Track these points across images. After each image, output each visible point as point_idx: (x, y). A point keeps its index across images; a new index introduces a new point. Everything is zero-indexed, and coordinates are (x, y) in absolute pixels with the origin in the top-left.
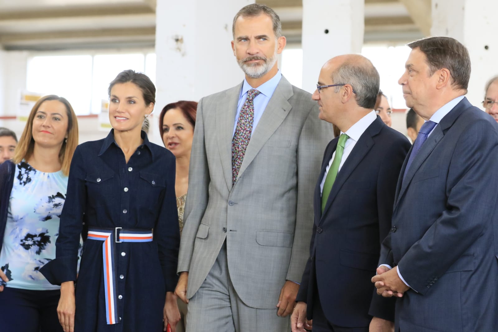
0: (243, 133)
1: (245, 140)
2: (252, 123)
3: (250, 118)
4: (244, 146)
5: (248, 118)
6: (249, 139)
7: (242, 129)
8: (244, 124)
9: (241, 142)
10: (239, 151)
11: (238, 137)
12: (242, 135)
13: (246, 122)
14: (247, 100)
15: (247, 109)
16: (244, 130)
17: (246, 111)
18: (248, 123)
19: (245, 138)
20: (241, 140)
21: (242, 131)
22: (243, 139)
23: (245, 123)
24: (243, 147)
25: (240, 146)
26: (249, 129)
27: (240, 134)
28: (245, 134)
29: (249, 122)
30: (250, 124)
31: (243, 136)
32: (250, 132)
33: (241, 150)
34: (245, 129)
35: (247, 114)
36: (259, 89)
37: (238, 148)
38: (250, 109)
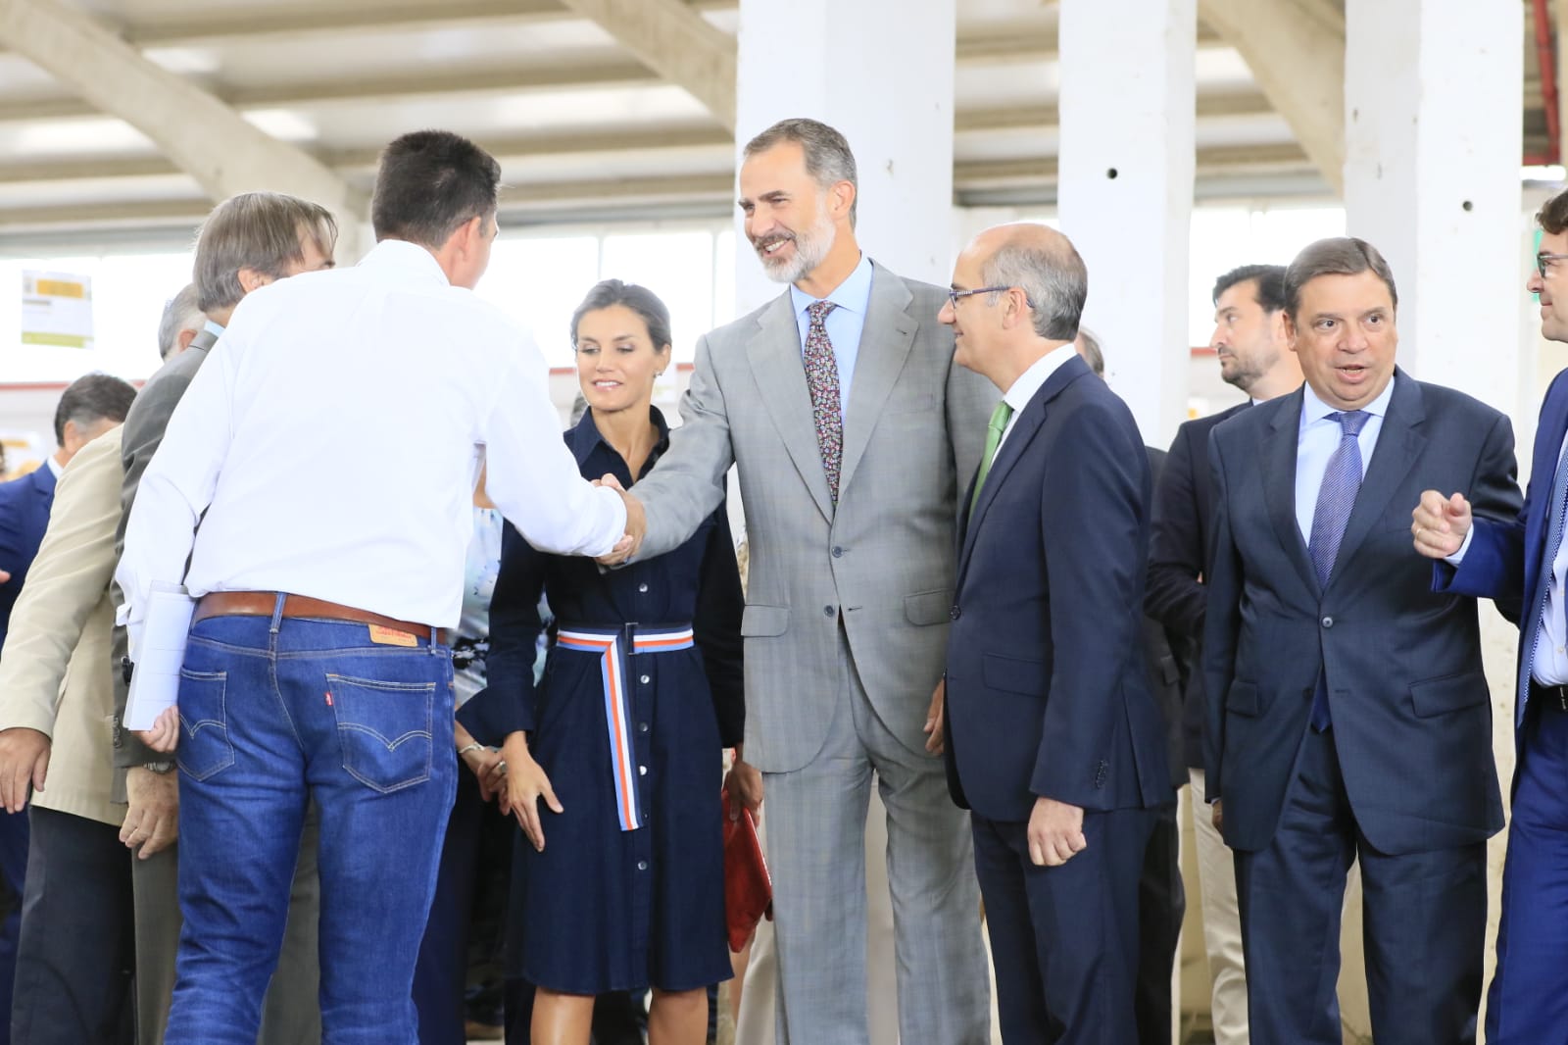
0: (822, 398)
1: (830, 412)
2: (836, 374)
3: (829, 364)
4: (833, 425)
5: (824, 365)
6: (839, 409)
8: (819, 379)
9: (824, 418)
10: (823, 439)
12: (821, 403)
13: (823, 373)
14: (813, 327)
15: (819, 346)
16: (822, 392)
17: (817, 349)
18: (827, 374)
19: (830, 408)
21: (819, 394)
22: (827, 411)
23: (821, 376)
24: (831, 429)
26: (833, 388)
27: (817, 403)
28: (827, 399)
29: (830, 372)
30: (832, 376)
31: (825, 405)
32: (837, 393)
33: (828, 437)
34: (825, 389)
35: (822, 356)
36: (832, 299)
38: (825, 345)
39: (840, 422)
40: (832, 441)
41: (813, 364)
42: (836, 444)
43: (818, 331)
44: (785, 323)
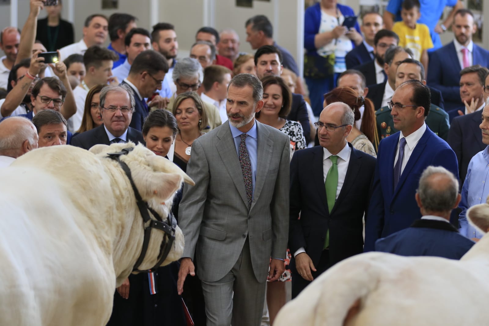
0: (246, 166)
2: (249, 158)
4: (249, 175)
5: (246, 155)
6: (251, 170)
8: (245, 160)
9: (247, 173)
12: (246, 168)
13: (246, 158)
18: (247, 159)
19: (249, 170)
20: (246, 171)
24: (249, 177)
25: (246, 176)
34: (247, 163)
35: (246, 153)
36: (248, 133)
39: (251, 174)
41: (243, 155)
43: (244, 144)
44: (229, 139)
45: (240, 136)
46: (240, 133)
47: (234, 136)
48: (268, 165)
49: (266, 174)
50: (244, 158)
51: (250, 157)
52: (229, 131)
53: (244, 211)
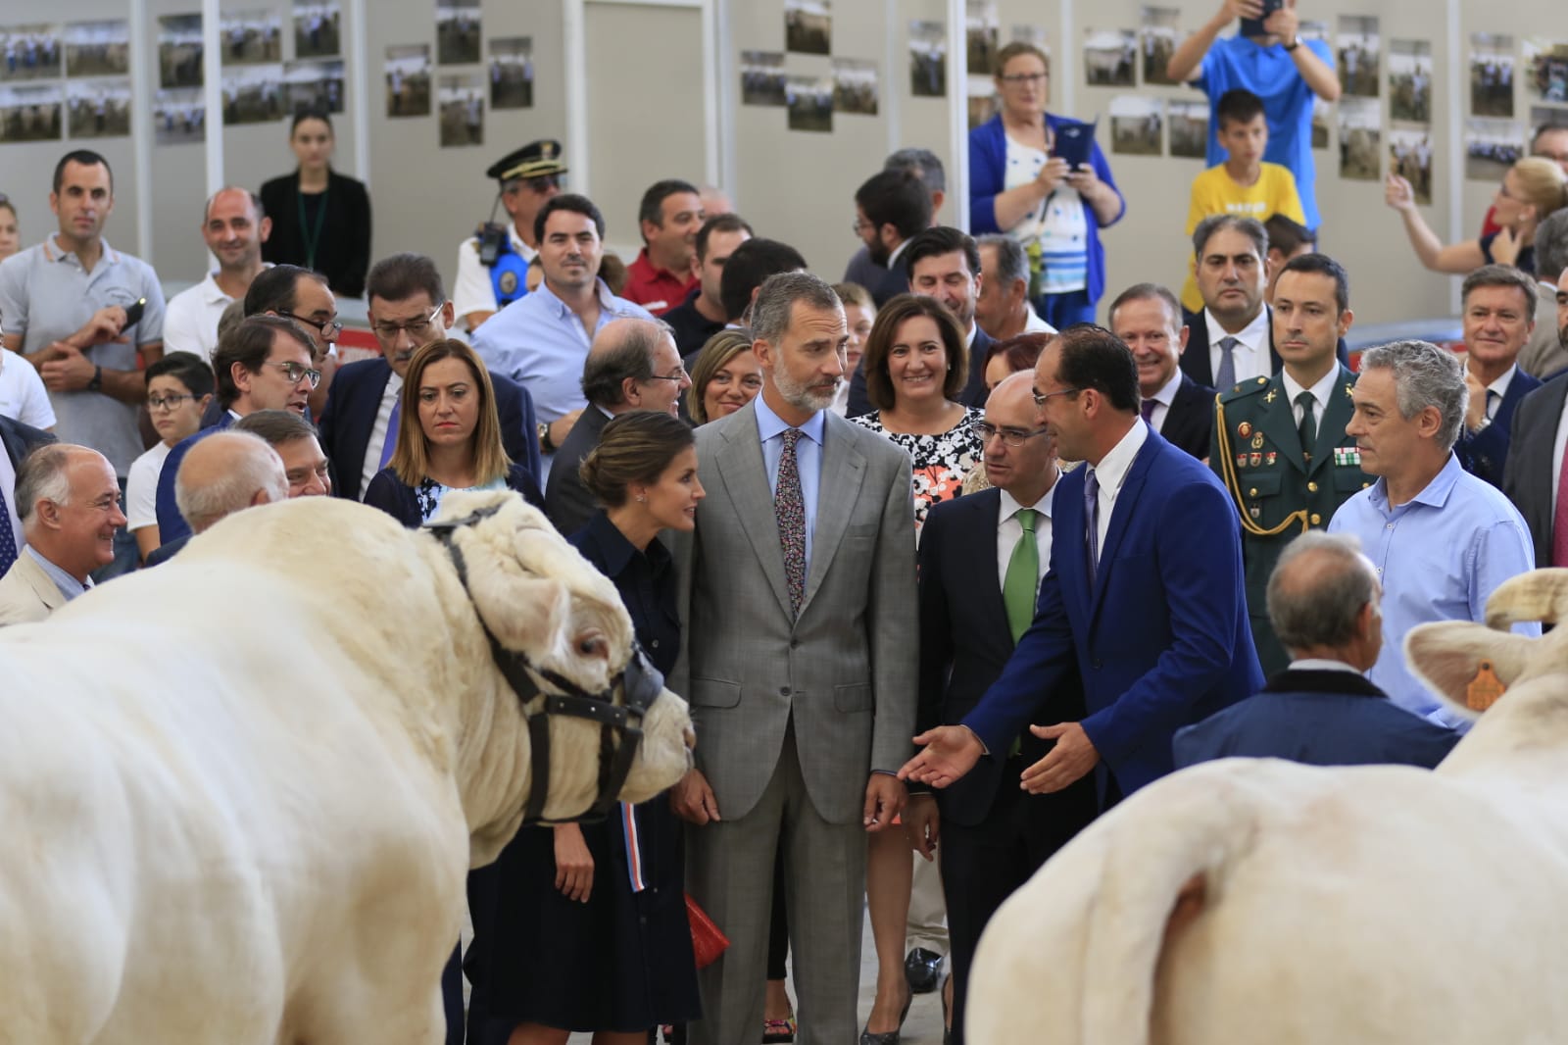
0: (791, 511)
1: (797, 525)
4: (798, 536)
5: (795, 484)
6: (804, 523)
7: (789, 504)
8: (791, 495)
9: (791, 529)
11: (784, 520)
12: (790, 516)
13: (793, 491)
16: (792, 507)
17: (790, 470)
18: (796, 493)
19: (797, 521)
20: (790, 524)
21: (789, 508)
22: (793, 523)
24: (796, 538)
25: (790, 536)
26: (800, 504)
27: (787, 515)
28: (795, 513)
31: (793, 518)
32: (803, 509)
34: (794, 504)
35: (794, 476)
36: (802, 429)
37: (788, 539)
39: (804, 533)
40: (798, 549)
41: (787, 481)
42: (800, 551)
43: (792, 455)
44: (751, 441)
45: (782, 434)
46: (782, 427)
47: (765, 436)
48: (847, 513)
49: (839, 534)
50: (788, 490)
51: (804, 492)
52: (753, 424)
53: (780, 625)
